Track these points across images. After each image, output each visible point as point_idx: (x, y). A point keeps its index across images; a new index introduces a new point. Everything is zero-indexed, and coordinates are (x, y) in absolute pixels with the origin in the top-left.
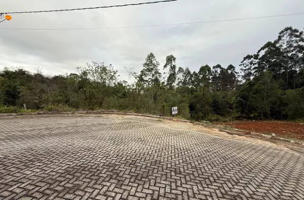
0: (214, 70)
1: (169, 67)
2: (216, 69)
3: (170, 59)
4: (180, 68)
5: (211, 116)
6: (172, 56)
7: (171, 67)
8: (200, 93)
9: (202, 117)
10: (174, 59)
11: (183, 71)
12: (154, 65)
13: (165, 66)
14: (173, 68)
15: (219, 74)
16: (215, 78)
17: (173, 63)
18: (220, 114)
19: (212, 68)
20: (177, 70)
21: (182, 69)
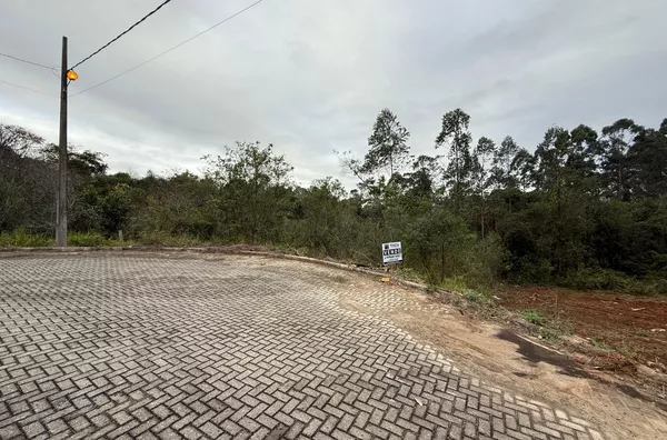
0: (607, 138)
1: (450, 140)
2: (617, 135)
3: (454, 121)
4: (483, 140)
5: (582, 273)
6: (459, 113)
7: (457, 139)
8: (548, 205)
9: (553, 273)
10: (466, 118)
11: (492, 147)
12: (395, 137)
13: (441, 139)
14: (462, 141)
15: (631, 149)
16: (615, 160)
17: (464, 131)
18: (623, 269)
19: (600, 134)
20: (473, 146)
21: (489, 142)
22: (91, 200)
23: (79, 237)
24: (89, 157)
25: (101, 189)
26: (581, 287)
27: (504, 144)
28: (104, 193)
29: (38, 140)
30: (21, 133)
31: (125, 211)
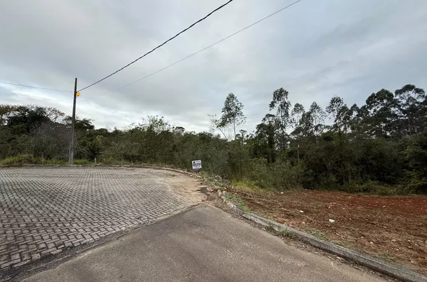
0: (398, 97)
1: (277, 105)
3: (279, 95)
4: (297, 105)
6: (281, 90)
7: (281, 105)
10: (287, 93)
11: (302, 109)
13: (272, 105)
14: (285, 106)
17: (285, 100)
19: (394, 94)
20: (291, 109)
21: (301, 106)
22: (84, 144)
23: (77, 161)
24: (86, 122)
25: (90, 138)
26: (352, 191)
27: (312, 106)
28: (91, 140)
29: (62, 114)
30: (55, 111)
31: (98, 150)
